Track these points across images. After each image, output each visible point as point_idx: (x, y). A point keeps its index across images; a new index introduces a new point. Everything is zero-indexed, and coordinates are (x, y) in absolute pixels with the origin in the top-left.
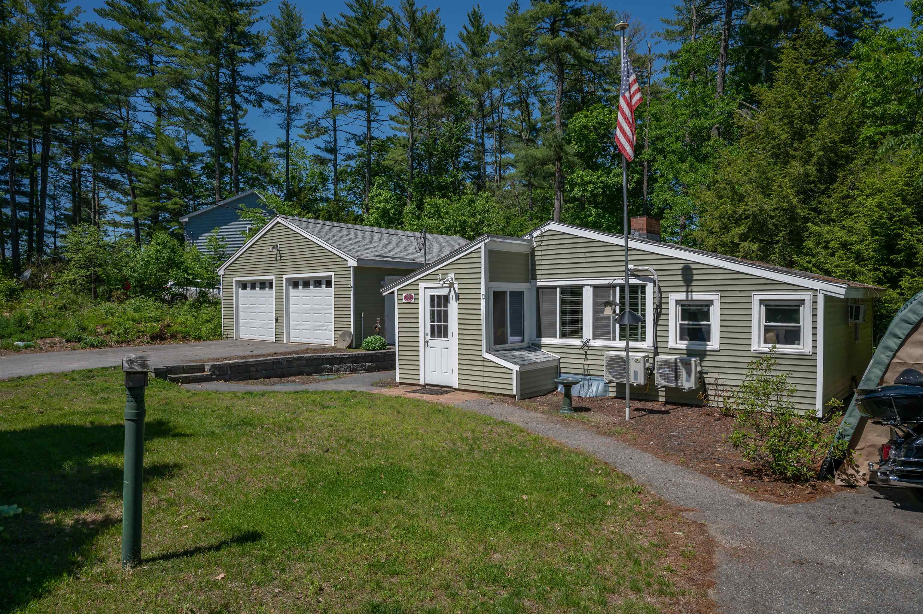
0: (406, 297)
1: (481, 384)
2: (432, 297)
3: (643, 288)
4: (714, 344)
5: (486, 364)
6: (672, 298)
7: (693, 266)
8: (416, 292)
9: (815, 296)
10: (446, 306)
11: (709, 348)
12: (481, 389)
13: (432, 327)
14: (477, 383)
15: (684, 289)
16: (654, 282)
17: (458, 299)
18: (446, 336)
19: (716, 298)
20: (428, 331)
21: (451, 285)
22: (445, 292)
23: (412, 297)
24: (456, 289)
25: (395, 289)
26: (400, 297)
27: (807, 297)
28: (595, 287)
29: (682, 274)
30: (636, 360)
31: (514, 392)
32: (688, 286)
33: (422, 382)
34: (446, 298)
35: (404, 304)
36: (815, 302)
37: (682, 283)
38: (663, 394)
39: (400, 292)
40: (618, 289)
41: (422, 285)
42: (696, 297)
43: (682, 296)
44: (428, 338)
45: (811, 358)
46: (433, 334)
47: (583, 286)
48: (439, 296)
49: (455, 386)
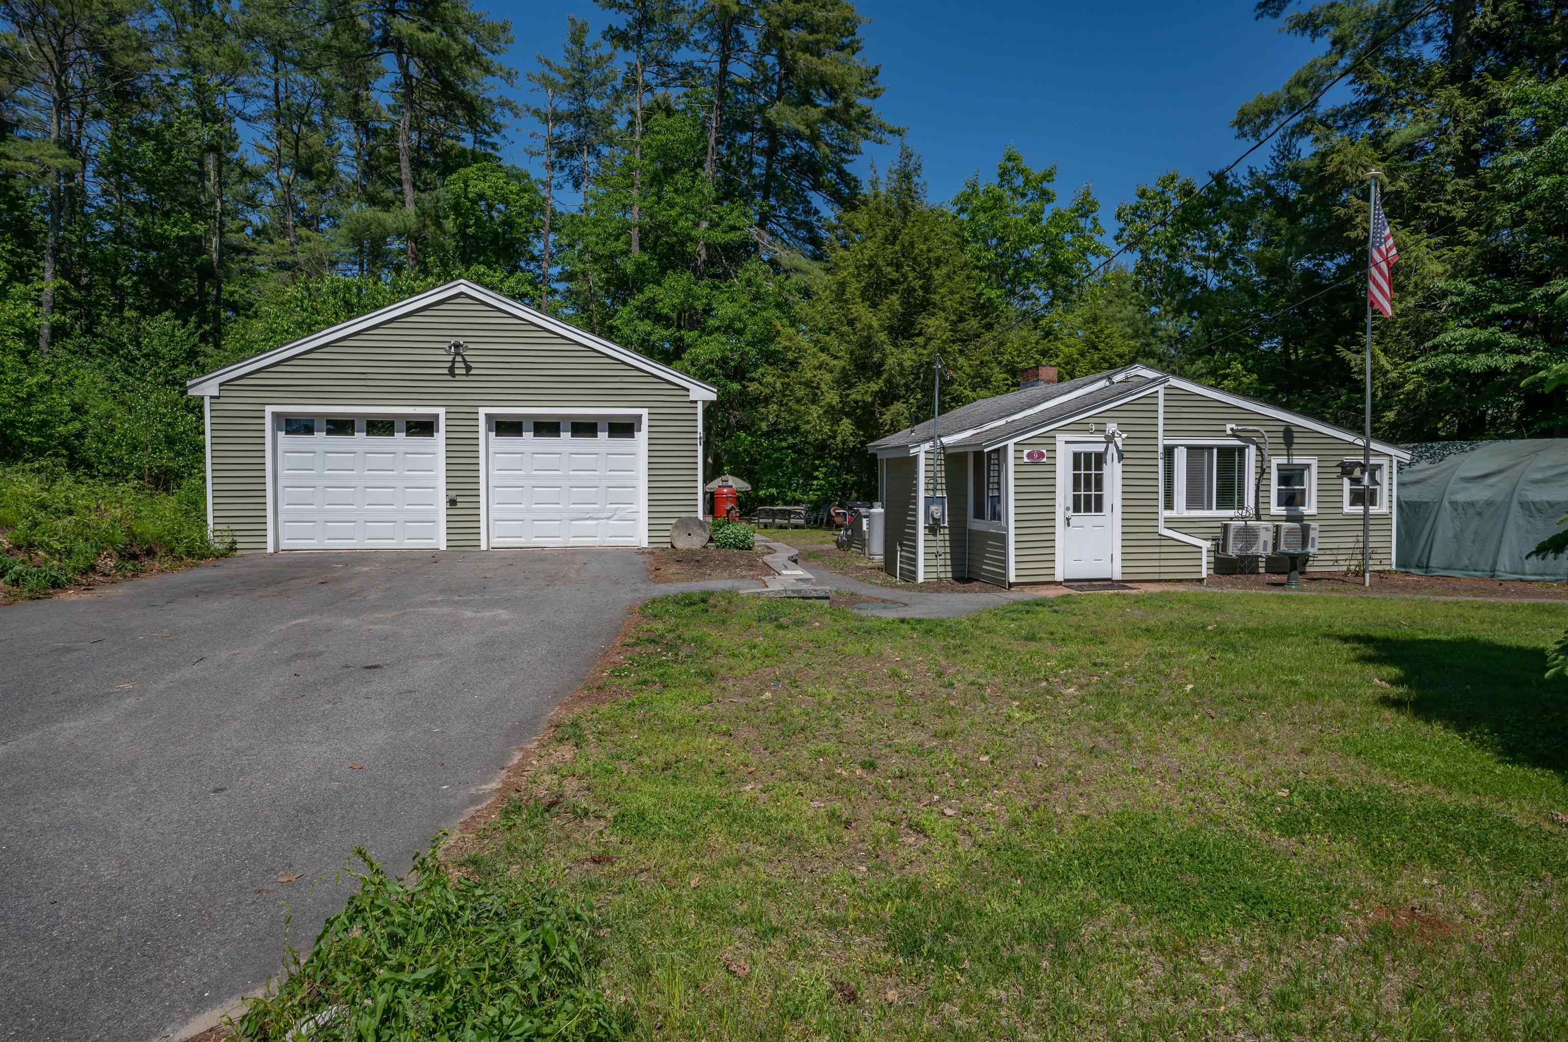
0: (1030, 455)
1: (1156, 569)
2: (1076, 456)
3: (1241, 450)
4: (1310, 508)
5: (1163, 543)
6: (1275, 462)
7: (1294, 429)
8: (1051, 447)
9: (1391, 461)
10: (1099, 466)
11: (1306, 513)
12: (1156, 577)
13: (1076, 499)
14: (1148, 569)
15: (1285, 452)
16: (1257, 444)
17: (1121, 458)
18: (1099, 508)
19: (1314, 462)
20: (1070, 504)
21: (1110, 439)
22: (1100, 448)
23: (1041, 455)
24: (1120, 444)
25: (1011, 443)
26: (1019, 455)
27: (1384, 461)
28: (1190, 448)
29: (1284, 438)
30: (1267, 529)
31: (1204, 575)
32: (1288, 450)
33: (1059, 577)
34: (1100, 458)
35: (1026, 464)
36: (1391, 467)
37: (1283, 447)
38: (1263, 565)
39: (1019, 448)
40: (1215, 451)
41: (1061, 438)
42: (1297, 460)
43: (1283, 460)
44: (1070, 513)
45: (1387, 517)
46: (1077, 509)
47: (1177, 446)
48: (1088, 455)
49: (1117, 576)
